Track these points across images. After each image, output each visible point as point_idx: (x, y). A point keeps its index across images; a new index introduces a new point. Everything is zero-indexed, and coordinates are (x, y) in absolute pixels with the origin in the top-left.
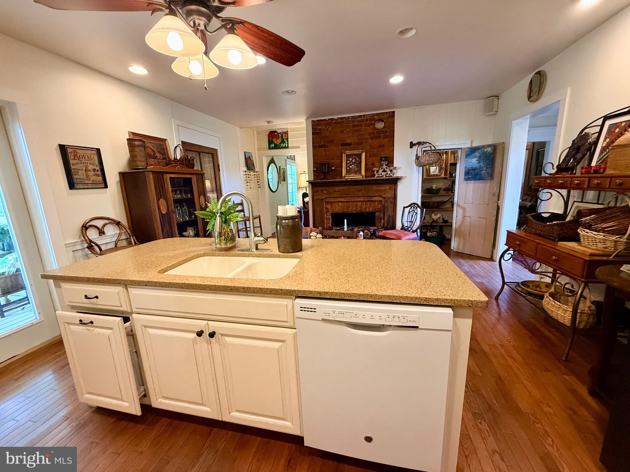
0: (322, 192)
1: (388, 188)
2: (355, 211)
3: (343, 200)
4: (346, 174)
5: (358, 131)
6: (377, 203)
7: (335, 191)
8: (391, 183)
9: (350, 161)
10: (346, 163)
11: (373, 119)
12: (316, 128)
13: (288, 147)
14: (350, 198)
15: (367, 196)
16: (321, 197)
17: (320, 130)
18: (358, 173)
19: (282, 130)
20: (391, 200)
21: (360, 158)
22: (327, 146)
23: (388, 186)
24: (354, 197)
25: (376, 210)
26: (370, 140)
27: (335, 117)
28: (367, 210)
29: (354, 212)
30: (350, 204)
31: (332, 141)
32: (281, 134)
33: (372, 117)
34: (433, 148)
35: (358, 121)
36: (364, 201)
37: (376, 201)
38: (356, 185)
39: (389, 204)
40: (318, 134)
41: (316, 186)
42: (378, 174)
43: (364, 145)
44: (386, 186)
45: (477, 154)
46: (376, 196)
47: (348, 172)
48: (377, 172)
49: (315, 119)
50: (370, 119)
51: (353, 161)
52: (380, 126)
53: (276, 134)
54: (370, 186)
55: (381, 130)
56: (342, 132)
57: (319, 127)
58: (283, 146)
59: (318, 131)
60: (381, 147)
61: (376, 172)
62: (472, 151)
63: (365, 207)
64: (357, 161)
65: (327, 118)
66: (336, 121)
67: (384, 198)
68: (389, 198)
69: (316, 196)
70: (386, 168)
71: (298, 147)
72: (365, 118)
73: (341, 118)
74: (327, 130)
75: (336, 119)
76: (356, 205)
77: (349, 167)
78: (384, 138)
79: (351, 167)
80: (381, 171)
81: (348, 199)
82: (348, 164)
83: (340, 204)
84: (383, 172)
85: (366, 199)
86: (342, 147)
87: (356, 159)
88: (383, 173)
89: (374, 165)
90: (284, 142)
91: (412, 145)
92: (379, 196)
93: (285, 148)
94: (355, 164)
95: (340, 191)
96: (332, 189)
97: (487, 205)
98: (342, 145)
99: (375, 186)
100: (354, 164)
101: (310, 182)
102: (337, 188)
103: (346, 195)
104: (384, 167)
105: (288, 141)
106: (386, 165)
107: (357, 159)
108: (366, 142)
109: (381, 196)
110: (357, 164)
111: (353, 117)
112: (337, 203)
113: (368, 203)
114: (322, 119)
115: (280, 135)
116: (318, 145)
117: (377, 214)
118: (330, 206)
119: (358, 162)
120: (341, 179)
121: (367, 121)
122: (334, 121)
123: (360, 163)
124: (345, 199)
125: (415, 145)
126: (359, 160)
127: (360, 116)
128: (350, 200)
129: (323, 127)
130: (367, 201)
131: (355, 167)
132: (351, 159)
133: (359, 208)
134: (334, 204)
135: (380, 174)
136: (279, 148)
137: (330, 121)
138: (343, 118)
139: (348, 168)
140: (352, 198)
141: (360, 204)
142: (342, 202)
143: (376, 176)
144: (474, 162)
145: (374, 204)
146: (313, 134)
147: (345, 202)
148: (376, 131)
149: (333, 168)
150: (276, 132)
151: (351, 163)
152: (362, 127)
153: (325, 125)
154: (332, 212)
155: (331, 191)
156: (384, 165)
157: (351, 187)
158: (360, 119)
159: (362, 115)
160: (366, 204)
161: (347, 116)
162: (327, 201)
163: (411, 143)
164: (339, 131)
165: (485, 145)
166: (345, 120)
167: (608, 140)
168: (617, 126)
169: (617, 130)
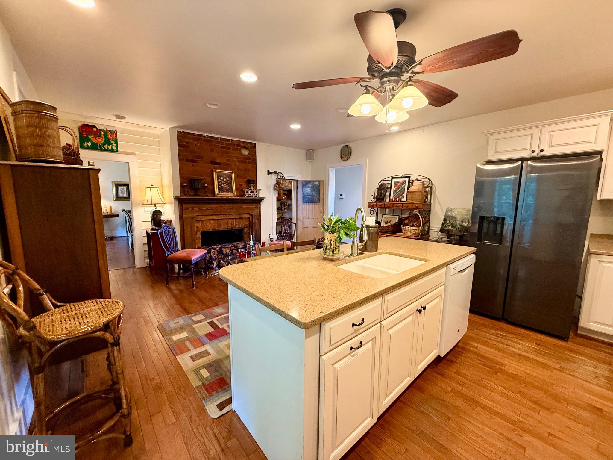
0: (193, 209)
1: (255, 207)
2: (226, 228)
3: (215, 217)
4: (219, 192)
5: (227, 153)
6: (245, 220)
7: (207, 209)
8: (257, 203)
9: (221, 179)
10: (218, 181)
11: (240, 145)
12: (183, 140)
13: (117, 151)
14: (222, 216)
15: (238, 214)
16: (192, 215)
17: (187, 143)
18: (230, 192)
19: (107, 127)
20: (257, 217)
21: (231, 179)
22: (196, 162)
23: (254, 205)
24: (226, 215)
25: (245, 226)
26: (237, 163)
27: (205, 134)
28: (237, 226)
29: (224, 229)
30: (222, 221)
31: (200, 157)
32: (104, 132)
33: (238, 143)
34: (284, 178)
35: (227, 144)
36: (234, 218)
37: (244, 218)
38: (229, 203)
39: (256, 221)
40: (184, 146)
41: (186, 203)
42: (248, 194)
43: (232, 167)
44: (253, 205)
45: (310, 185)
46: (245, 214)
47: (220, 190)
48: (247, 192)
49: (181, 130)
50: (237, 145)
51: (225, 180)
52: (246, 153)
53: (95, 130)
54: (239, 205)
55: (245, 156)
56: (212, 150)
57: (186, 140)
58: (108, 148)
59: (185, 143)
60: (246, 171)
61: (245, 192)
62: (306, 183)
63: (235, 224)
64: (228, 180)
65: (196, 133)
66: (205, 138)
67: (252, 215)
68: (256, 216)
69: (186, 214)
70: (254, 189)
71: (134, 154)
72: (233, 143)
73: (210, 137)
74: (196, 145)
75: (205, 137)
76: (228, 222)
77: (221, 185)
78: (248, 163)
79: (222, 185)
80: (250, 191)
81: (219, 217)
82: (219, 182)
83: (212, 222)
84: (251, 192)
85: (237, 216)
86: (212, 165)
87: (226, 179)
88: (252, 194)
89: (241, 186)
90: (110, 144)
91: (269, 173)
92: (247, 214)
93: (112, 151)
94: (227, 183)
95: (213, 209)
96: (204, 207)
97: (317, 219)
98: (212, 163)
99: (244, 205)
100: (225, 183)
101: (176, 198)
102: (209, 206)
103: (219, 213)
104: (252, 188)
105: (116, 143)
106: (253, 187)
107: (228, 179)
108: (234, 164)
109: (249, 214)
110: (228, 183)
111: (221, 139)
112: (208, 221)
113: (238, 220)
114: (190, 132)
115: (102, 133)
116: (185, 158)
117: (245, 230)
118: (200, 224)
119: (229, 182)
120: (214, 196)
121: (235, 146)
122: (203, 138)
123: (231, 183)
124: (217, 217)
125: (271, 173)
126: (230, 180)
127: (229, 140)
128: (222, 218)
129: (191, 141)
130: (237, 219)
131: (227, 186)
132: (222, 178)
133: (230, 225)
134: (205, 222)
135: (249, 194)
136: (101, 150)
137: (198, 137)
138: (213, 137)
139: (220, 187)
140: (225, 215)
141: (230, 221)
142: (213, 220)
143: (247, 196)
144: (308, 190)
145: (243, 221)
146: (179, 145)
147: (216, 219)
148: (242, 156)
149: (206, 185)
150: (95, 127)
151: (223, 182)
152: (230, 150)
153: (193, 139)
154: (203, 231)
155: (204, 208)
156: (252, 186)
157: (223, 205)
158: (228, 142)
159: (230, 139)
160: (236, 221)
161: (216, 136)
162: (198, 219)
163: (268, 171)
164: (209, 149)
165: (315, 180)
166: (214, 139)
167: (396, 188)
168: (398, 182)
169: (399, 184)
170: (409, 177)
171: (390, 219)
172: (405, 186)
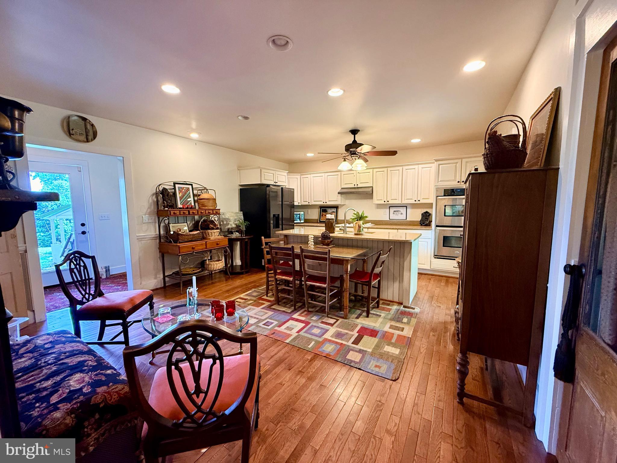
167: (181, 194)
168: (182, 188)
169: (183, 190)
170: (192, 185)
171: (179, 227)
172: (189, 193)
